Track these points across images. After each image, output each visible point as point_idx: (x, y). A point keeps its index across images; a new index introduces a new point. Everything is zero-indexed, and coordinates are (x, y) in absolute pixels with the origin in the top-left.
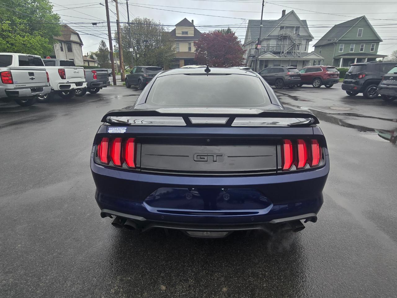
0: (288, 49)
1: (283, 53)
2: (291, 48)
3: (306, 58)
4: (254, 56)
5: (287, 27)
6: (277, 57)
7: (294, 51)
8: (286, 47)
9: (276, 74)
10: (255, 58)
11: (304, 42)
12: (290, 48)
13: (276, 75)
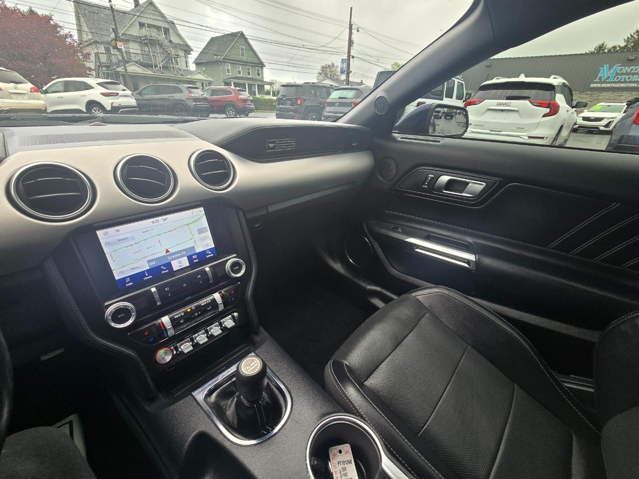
0: (162, 61)
1: (157, 67)
2: (166, 60)
3: (192, 77)
4: (109, 66)
5: (150, 26)
6: (150, 73)
7: (172, 66)
8: (158, 56)
9: (169, 95)
10: (111, 70)
11: (182, 53)
12: (164, 60)
13: (171, 98)
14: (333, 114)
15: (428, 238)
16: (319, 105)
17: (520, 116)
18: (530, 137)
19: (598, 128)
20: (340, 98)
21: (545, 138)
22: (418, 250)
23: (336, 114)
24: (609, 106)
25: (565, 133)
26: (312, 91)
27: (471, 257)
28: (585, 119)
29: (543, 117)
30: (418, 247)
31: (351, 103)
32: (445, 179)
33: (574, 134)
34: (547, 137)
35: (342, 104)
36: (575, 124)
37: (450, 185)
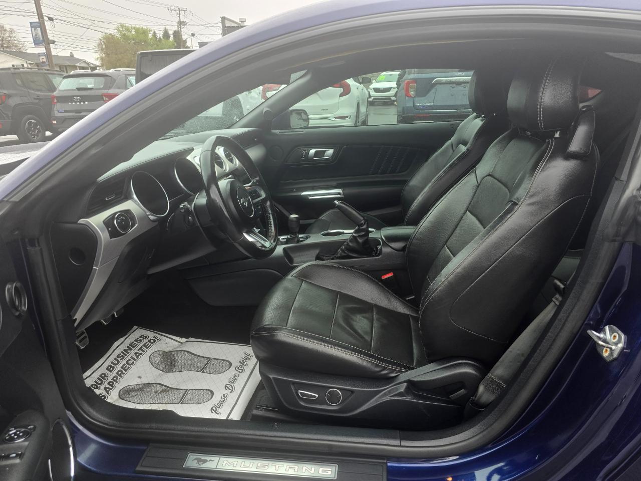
14: (73, 114)
15: (313, 189)
16: (37, 101)
17: (321, 98)
18: (336, 118)
19: (390, 99)
20: (78, 89)
21: (349, 117)
22: (310, 198)
23: (81, 113)
24: (391, 75)
25: (363, 109)
26: (19, 82)
27: (340, 191)
28: (377, 90)
29: (340, 97)
30: (310, 195)
31: (102, 96)
32: (312, 151)
33: (371, 108)
34: (350, 116)
35: (84, 99)
36: (370, 97)
37: (316, 154)
